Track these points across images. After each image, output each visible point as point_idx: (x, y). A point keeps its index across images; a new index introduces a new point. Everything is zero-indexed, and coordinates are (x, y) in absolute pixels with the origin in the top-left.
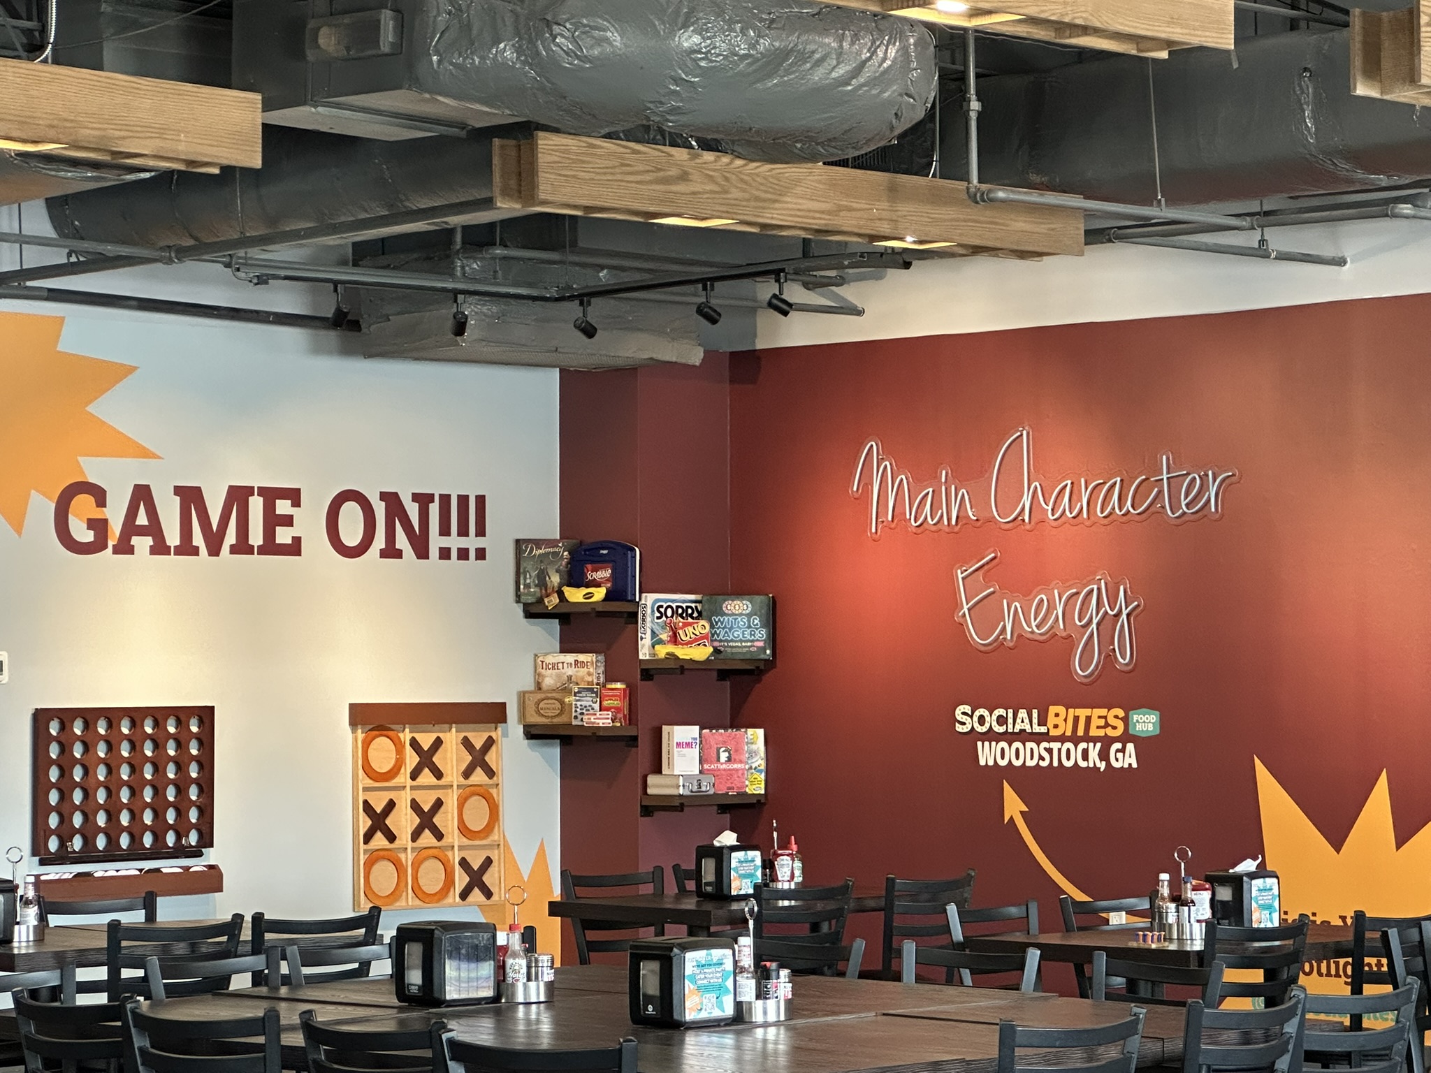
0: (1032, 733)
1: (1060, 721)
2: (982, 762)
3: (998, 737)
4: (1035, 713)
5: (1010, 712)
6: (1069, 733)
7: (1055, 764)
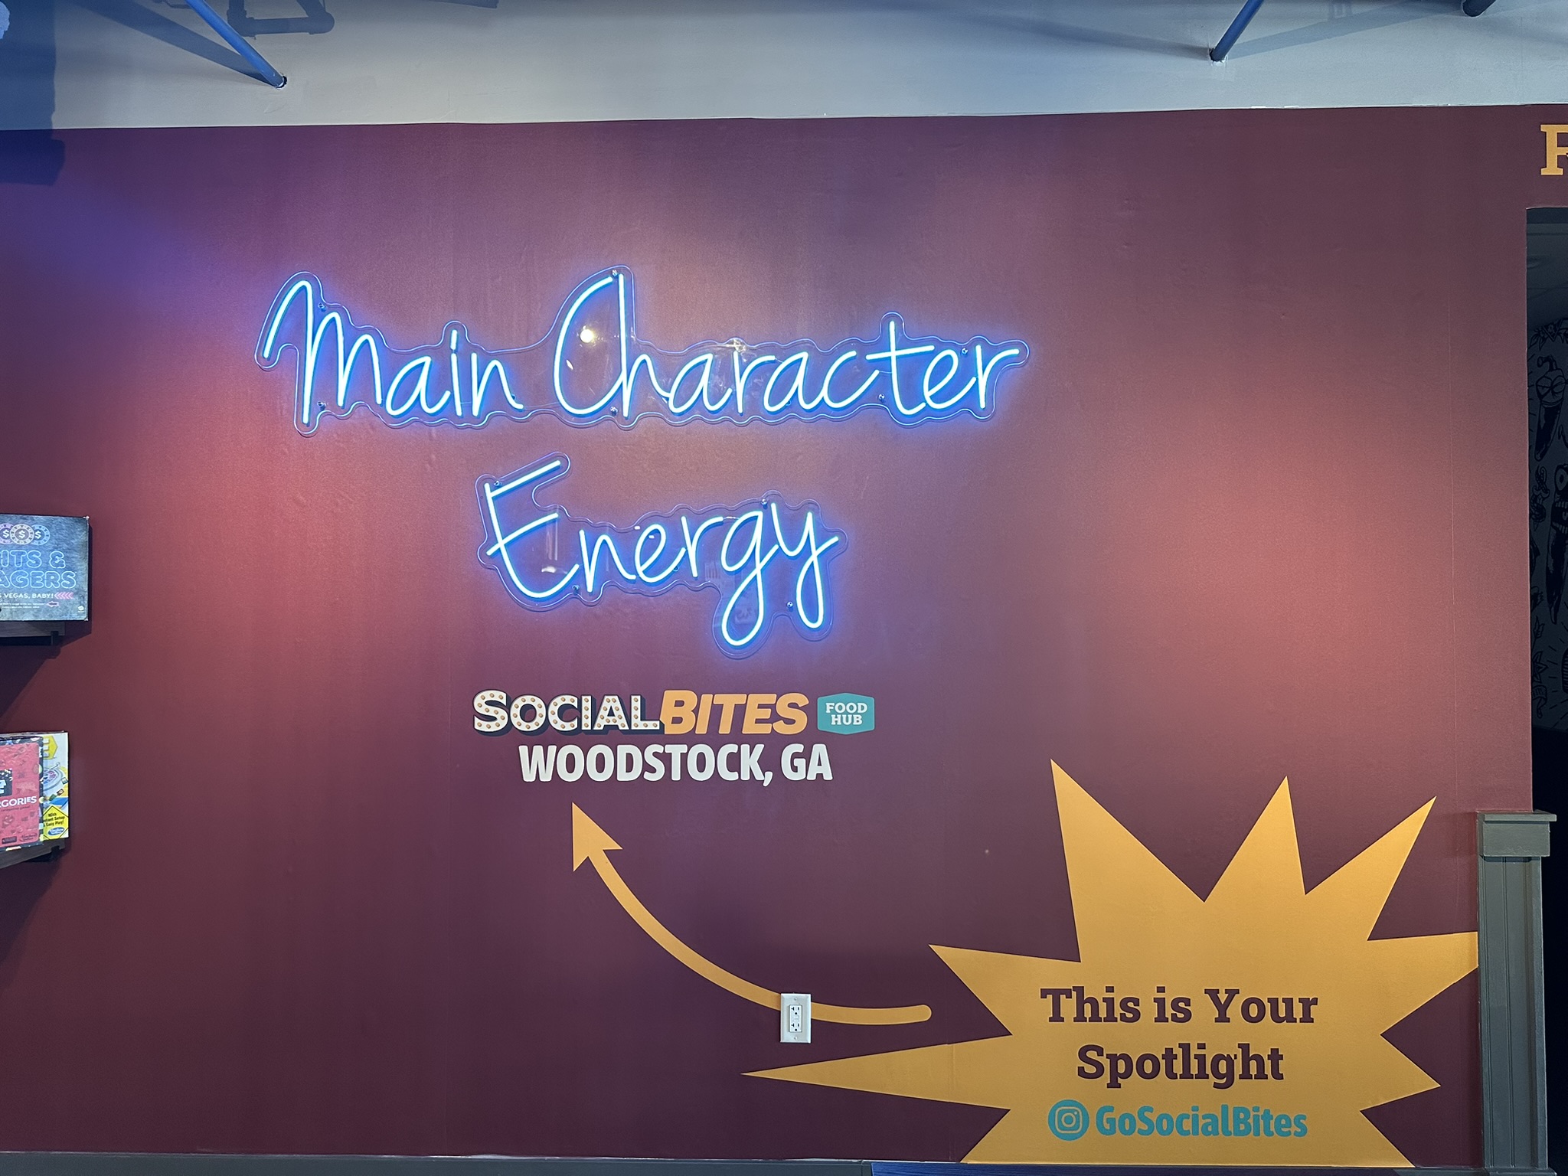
0: (630, 732)
1: (686, 712)
2: (529, 777)
3: (562, 739)
4: (636, 702)
5: (587, 702)
6: (702, 729)
7: (676, 776)
